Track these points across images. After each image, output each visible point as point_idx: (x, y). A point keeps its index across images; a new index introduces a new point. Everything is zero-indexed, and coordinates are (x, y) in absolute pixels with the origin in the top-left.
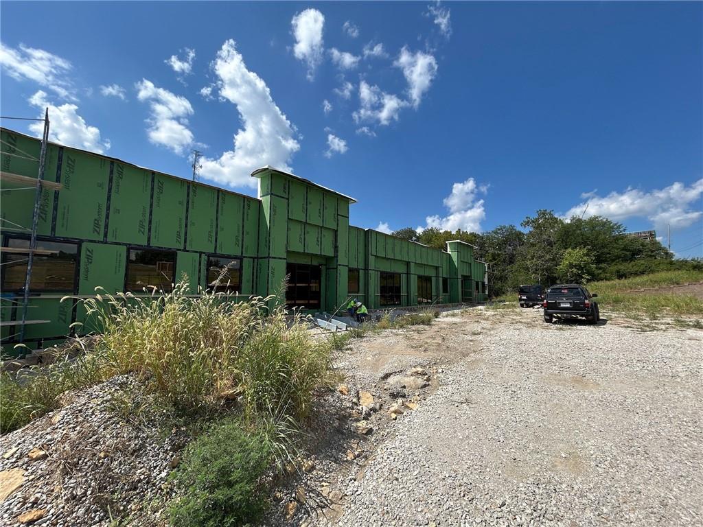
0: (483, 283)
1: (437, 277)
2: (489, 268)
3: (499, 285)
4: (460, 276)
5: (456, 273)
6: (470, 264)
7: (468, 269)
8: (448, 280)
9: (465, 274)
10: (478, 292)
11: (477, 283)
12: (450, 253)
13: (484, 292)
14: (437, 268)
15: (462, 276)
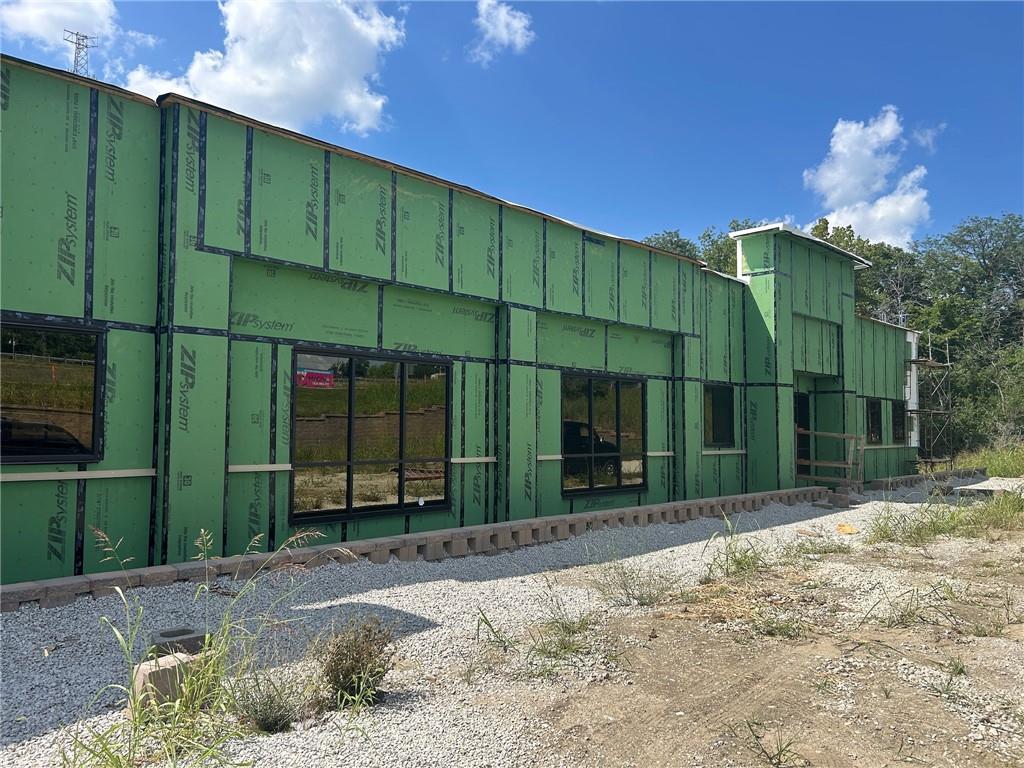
0: (900, 406)
1: (675, 380)
2: (922, 351)
3: (966, 410)
4: (785, 376)
5: (771, 365)
6: (840, 328)
7: (830, 351)
8: (737, 390)
9: (815, 368)
10: (880, 442)
11: (874, 406)
12: (747, 280)
13: (900, 437)
14: (675, 341)
15: (798, 375)
